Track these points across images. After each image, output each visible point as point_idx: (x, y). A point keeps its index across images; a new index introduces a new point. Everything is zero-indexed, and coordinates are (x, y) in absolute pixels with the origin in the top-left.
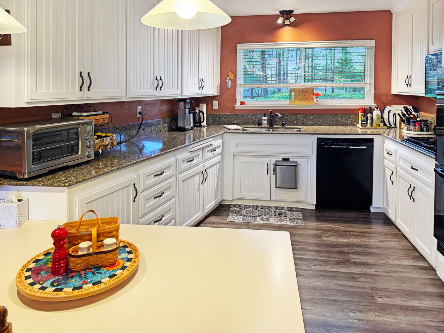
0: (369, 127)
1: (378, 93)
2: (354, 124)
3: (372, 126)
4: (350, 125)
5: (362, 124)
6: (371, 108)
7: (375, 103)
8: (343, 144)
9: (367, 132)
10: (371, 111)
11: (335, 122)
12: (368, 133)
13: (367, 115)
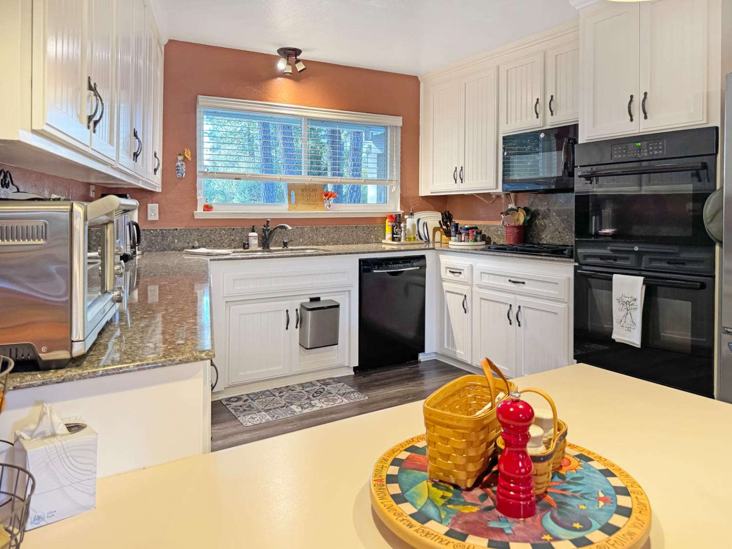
1: (405, 194)
4: (374, 242)
5: (394, 238)
6: (399, 215)
7: (401, 209)
9: (405, 248)
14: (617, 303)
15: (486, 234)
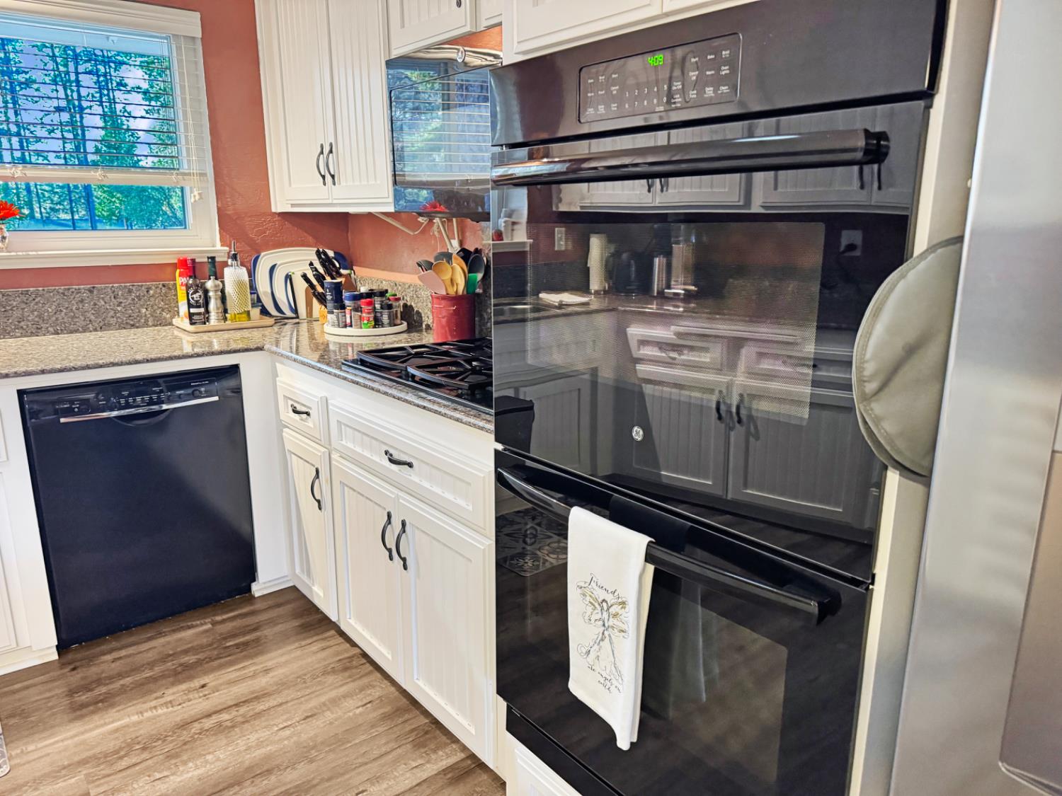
0: (216, 324)
1: (231, 208)
2: (165, 318)
3: (225, 319)
4: (150, 323)
5: (191, 316)
6: (213, 258)
7: (223, 243)
8: (131, 400)
9: (210, 344)
10: (215, 268)
11: (93, 317)
12: (216, 347)
13: (203, 284)
14: (581, 598)
15: (413, 304)
